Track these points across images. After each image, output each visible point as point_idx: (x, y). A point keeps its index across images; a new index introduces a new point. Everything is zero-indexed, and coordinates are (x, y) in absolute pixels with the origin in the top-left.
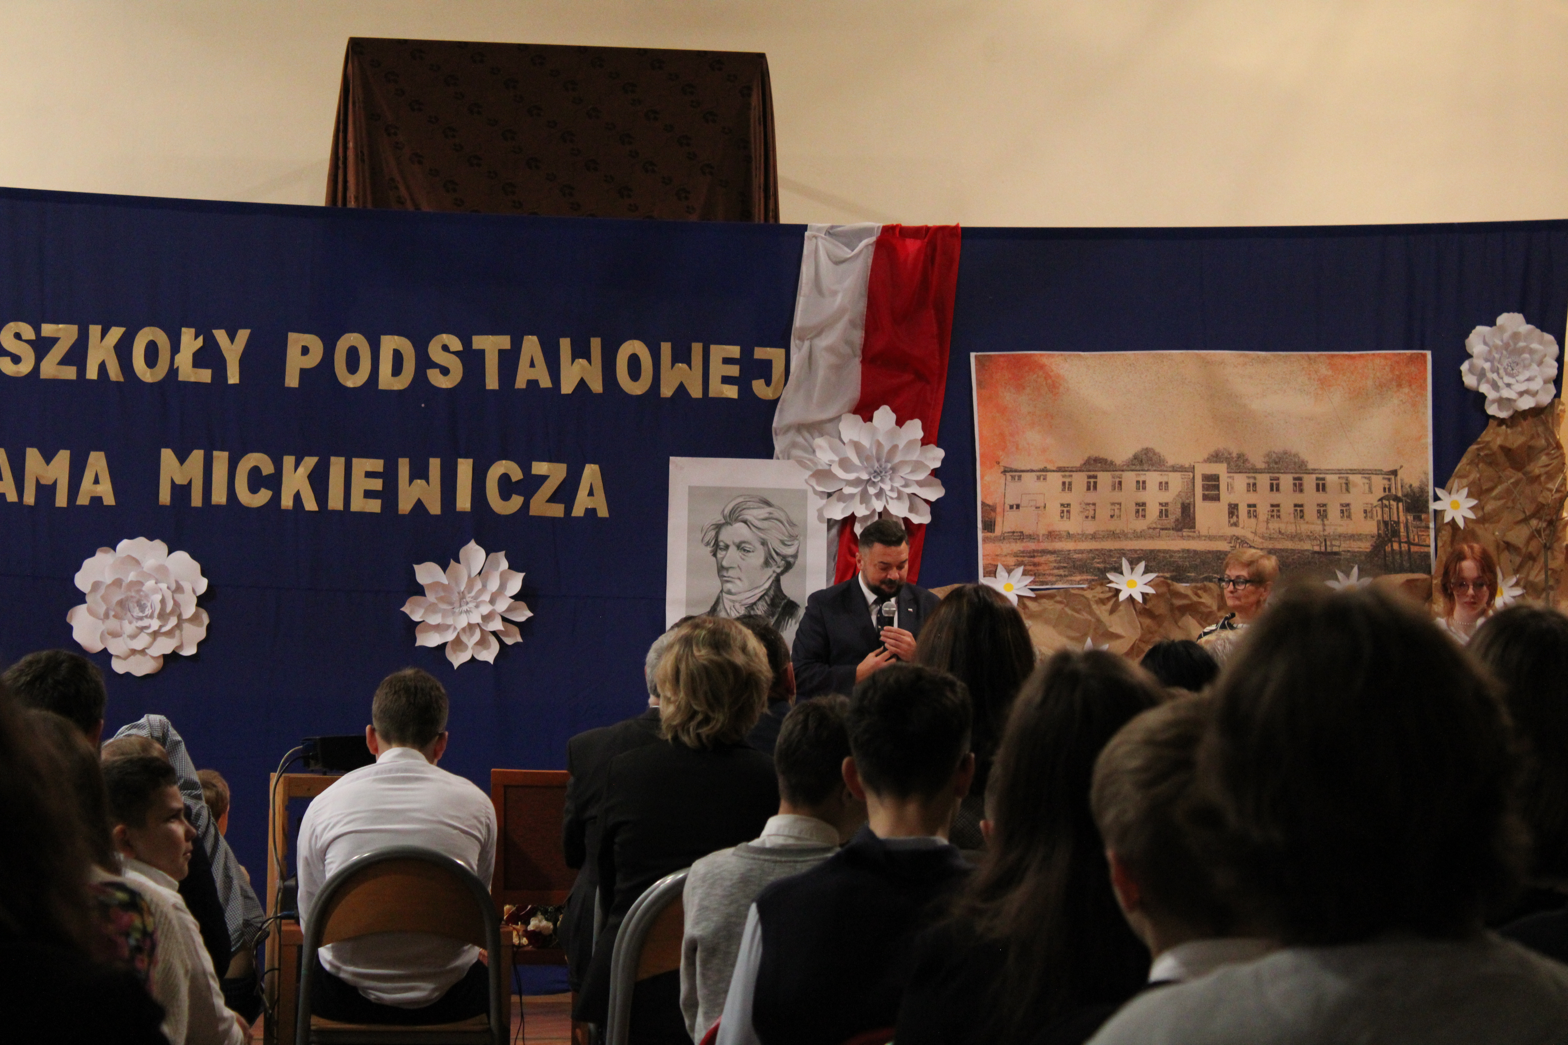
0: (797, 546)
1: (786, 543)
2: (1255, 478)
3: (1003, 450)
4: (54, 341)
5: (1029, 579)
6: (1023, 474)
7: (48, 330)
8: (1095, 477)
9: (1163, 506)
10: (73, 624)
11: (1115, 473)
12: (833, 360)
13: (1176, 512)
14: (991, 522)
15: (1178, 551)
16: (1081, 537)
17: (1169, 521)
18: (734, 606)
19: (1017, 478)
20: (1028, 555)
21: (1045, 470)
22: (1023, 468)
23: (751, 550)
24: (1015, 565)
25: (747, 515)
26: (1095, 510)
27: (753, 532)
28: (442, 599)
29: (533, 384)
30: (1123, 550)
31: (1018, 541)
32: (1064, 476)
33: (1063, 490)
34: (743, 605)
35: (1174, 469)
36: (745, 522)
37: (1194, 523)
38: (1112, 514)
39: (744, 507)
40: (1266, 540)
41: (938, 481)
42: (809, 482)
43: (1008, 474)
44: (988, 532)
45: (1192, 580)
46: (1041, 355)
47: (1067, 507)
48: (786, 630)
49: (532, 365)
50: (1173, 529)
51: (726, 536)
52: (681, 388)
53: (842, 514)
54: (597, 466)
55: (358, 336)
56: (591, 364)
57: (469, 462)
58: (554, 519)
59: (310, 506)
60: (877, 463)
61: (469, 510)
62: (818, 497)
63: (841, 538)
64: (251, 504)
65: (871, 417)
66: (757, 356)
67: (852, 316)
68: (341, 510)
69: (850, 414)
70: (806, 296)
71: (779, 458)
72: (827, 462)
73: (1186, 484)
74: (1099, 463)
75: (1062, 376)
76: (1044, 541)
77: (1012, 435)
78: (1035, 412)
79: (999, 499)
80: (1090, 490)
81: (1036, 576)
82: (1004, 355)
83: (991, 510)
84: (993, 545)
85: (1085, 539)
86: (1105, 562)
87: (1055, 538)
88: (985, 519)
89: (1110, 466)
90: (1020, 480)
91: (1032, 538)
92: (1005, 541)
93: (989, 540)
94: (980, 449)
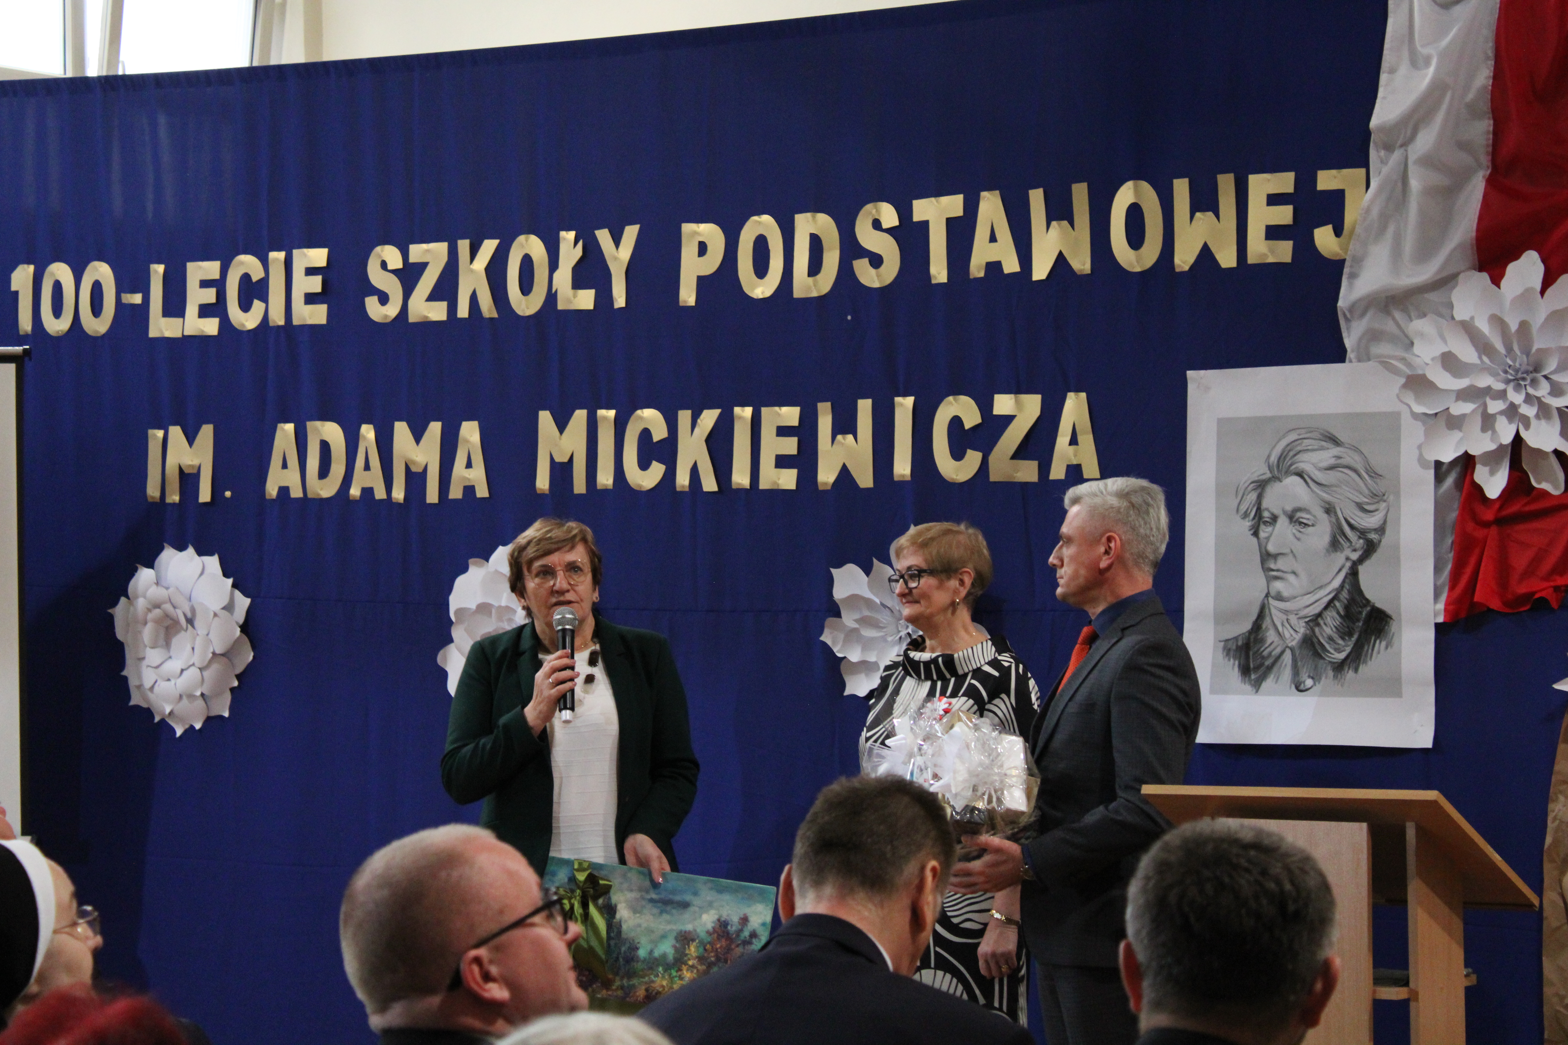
1: (1367, 507)
4: (422, 267)
7: (418, 252)
10: (447, 669)
12: (1438, 179)
18: (1287, 620)
23: (1310, 523)
27: (1312, 490)
28: (865, 621)
29: (994, 267)
36: (1300, 474)
39: (1299, 448)
42: (1402, 398)
48: (1371, 660)
49: (993, 239)
51: (1273, 501)
52: (1206, 254)
53: (1455, 451)
54: (1083, 395)
55: (766, 219)
56: (1073, 229)
57: (909, 401)
58: (1025, 485)
59: (709, 484)
60: (1506, 356)
61: (909, 478)
62: (1419, 423)
63: (1461, 494)
64: (641, 486)
65: (1502, 275)
66: (1321, 186)
67: (1470, 96)
68: (749, 488)
69: (1474, 271)
70: (1392, 71)
71: (1354, 360)
72: (1428, 361)
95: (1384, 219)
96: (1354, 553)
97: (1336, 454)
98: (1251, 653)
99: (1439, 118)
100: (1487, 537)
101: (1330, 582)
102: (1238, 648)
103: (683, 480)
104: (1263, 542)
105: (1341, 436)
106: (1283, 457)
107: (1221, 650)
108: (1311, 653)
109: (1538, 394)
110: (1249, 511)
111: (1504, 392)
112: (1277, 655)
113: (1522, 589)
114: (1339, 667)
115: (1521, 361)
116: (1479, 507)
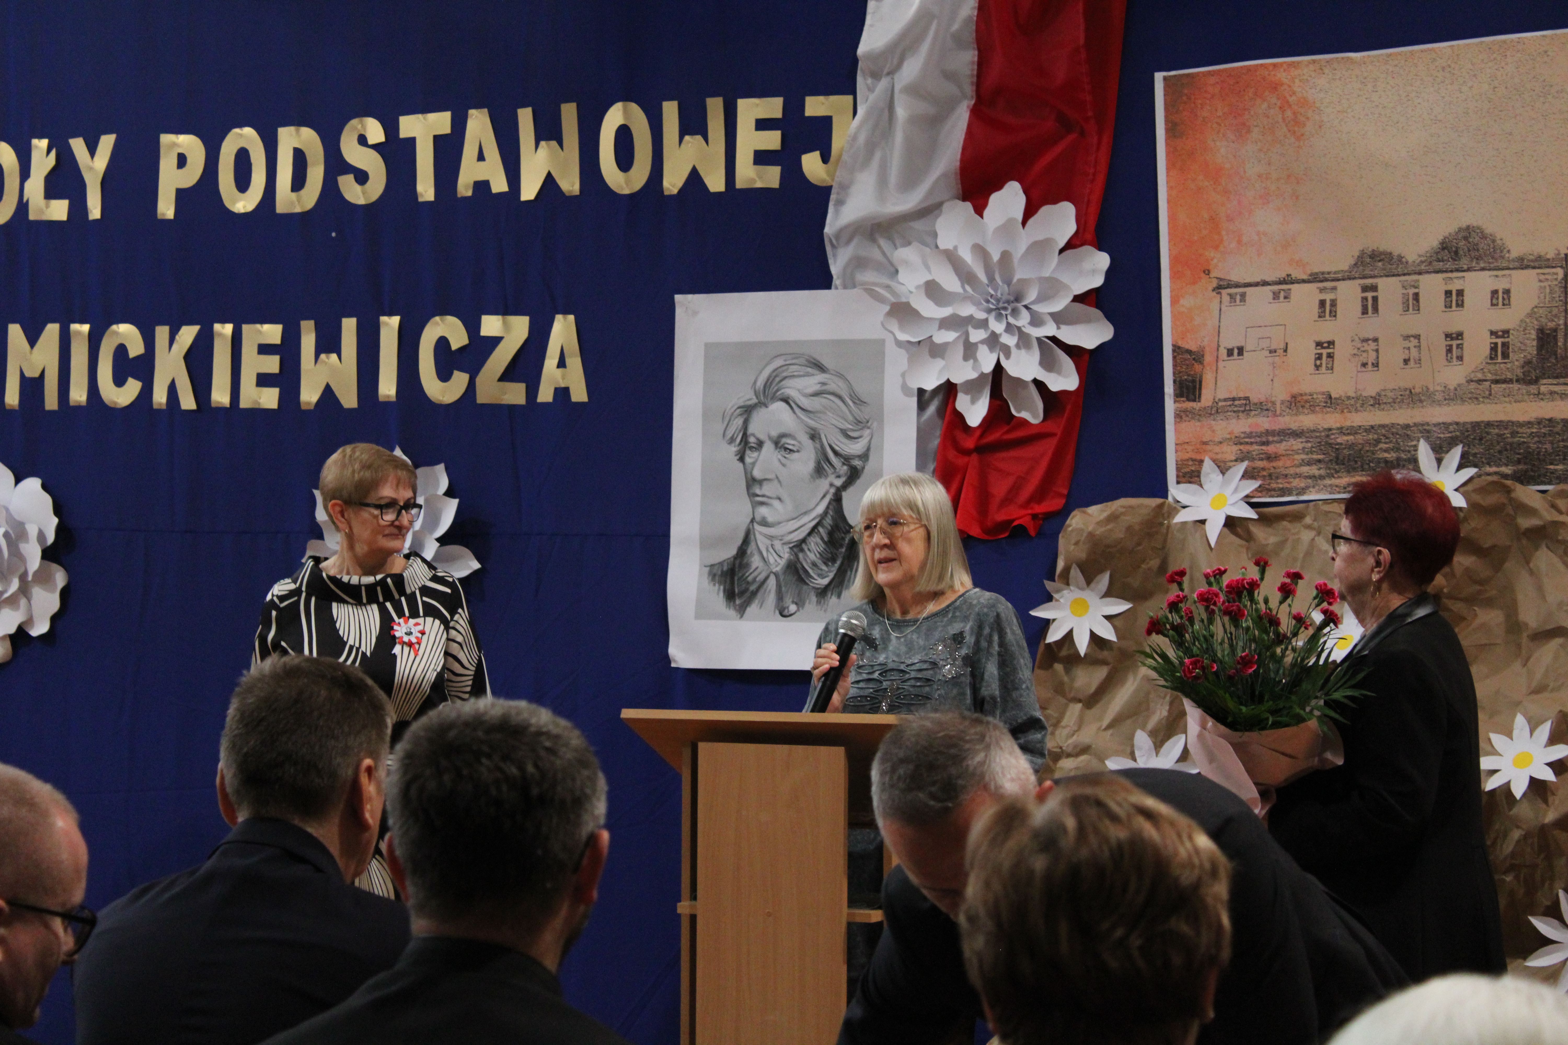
0: (868, 439)
1: (850, 433)
3: (1216, 248)
5: (1251, 486)
6: (1249, 290)
8: (1374, 288)
9: (1497, 337)
11: (1407, 278)
13: (1526, 346)
14: (1194, 381)
15: (1529, 424)
16: (1352, 402)
17: (1509, 366)
18: (772, 545)
19: (1238, 297)
20: (1258, 439)
21: (1288, 280)
22: (1248, 280)
23: (795, 449)
24: (1236, 460)
25: (788, 388)
26: (1377, 351)
27: (798, 417)
29: (482, 187)
30: (1428, 424)
31: (1240, 414)
32: (1322, 290)
33: (1321, 316)
34: (784, 544)
35: (1523, 264)
36: (786, 400)
38: (1407, 357)
39: (785, 374)
41: (1097, 313)
42: (887, 326)
43: (1224, 292)
44: (1189, 400)
45: (1558, 478)
46: (1275, 66)
47: (1328, 347)
49: (481, 157)
50: (1517, 381)
52: (694, 178)
53: (938, 379)
54: (571, 318)
55: (248, 131)
56: (562, 149)
57: (395, 320)
58: (512, 408)
59: (188, 402)
60: (988, 286)
61: (394, 399)
62: (903, 352)
63: (943, 422)
64: (115, 403)
65: (985, 205)
66: (809, 112)
67: (956, 27)
68: (228, 406)
69: (957, 201)
71: (839, 287)
72: (913, 290)
73: (1548, 291)
74: (1380, 261)
75: (1314, 102)
76: (1284, 413)
77: (1230, 219)
78: (1269, 174)
79: (1206, 340)
80: (1367, 313)
81: (1272, 479)
82: (1214, 71)
83: (1194, 359)
84: (1198, 424)
85: (1361, 407)
86: (1397, 449)
87: (1303, 407)
88: (1181, 377)
89: (1398, 265)
90: (1245, 301)
91: (1265, 407)
92: (1219, 417)
93: (1187, 416)
94: (1170, 250)
95: (871, 147)
96: (838, 479)
98: (736, 578)
99: (925, 47)
100: (967, 465)
101: (814, 508)
102: (724, 574)
103: (160, 397)
104: (749, 467)
105: (826, 362)
106: (768, 384)
107: (706, 575)
108: (794, 579)
109: (1019, 323)
110: (735, 436)
111: (986, 320)
112: (762, 580)
113: (1000, 517)
114: (823, 593)
115: (1003, 290)
116: (960, 435)
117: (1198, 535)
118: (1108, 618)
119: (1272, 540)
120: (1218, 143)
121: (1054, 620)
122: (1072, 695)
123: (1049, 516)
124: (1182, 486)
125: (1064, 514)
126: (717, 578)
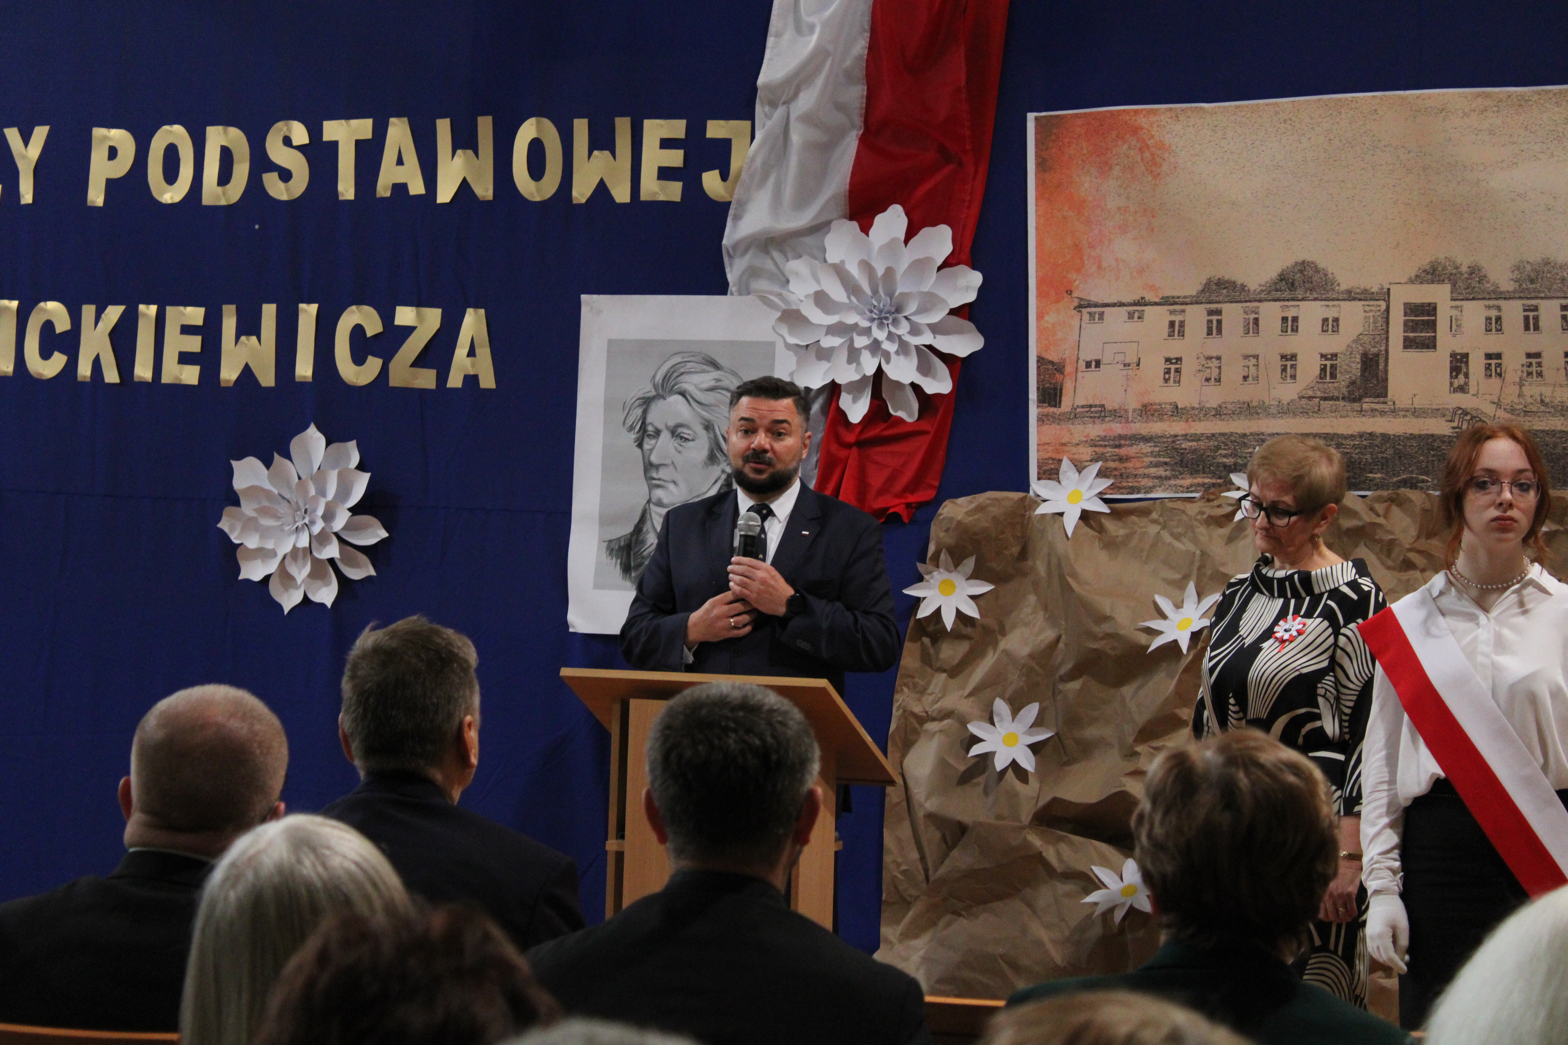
2: (1499, 308)
3: (1078, 271)
5: (1104, 484)
6: (1107, 310)
8: (1219, 312)
9: (1327, 359)
11: (1248, 304)
12: (816, 135)
13: (1352, 368)
14: (1055, 389)
15: (1352, 437)
16: (1196, 412)
17: (1336, 385)
19: (1097, 316)
20: (1112, 443)
21: (1141, 303)
22: (1106, 301)
23: (690, 438)
24: (1091, 461)
25: (685, 382)
26: (1220, 368)
27: (693, 409)
28: (266, 512)
29: (400, 189)
30: (1263, 434)
31: (1097, 420)
32: (1172, 312)
33: (1171, 335)
35: (1351, 296)
36: (683, 394)
37: (1386, 388)
38: (1246, 375)
39: (682, 370)
40: (1518, 415)
41: (970, 325)
42: (777, 330)
43: (1085, 311)
44: (1050, 405)
45: (1376, 485)
46: (1136, 112)
47: (1176, 363)
49: (400, 162)
50: (1343, 398)
51: (658, 416)
52: (602, 189)
53: (823, 380)
54: (482, 311)
55: (178, 129)
56: (477, 157)
57: (313, 308)
58: (423, 392)
59: (112, 376)
60: (872, 297)
61: (310, 380)
62: (791, 353)
63: (827, 419)
64: (41, 375)
65: (871, 225)
66: (710, 134)
67: (848, 63)
68: (150, 381)
69: (844, 220)
70: (778, 35)
71: (735, 294)
72: (802, 298)
73: (1372, 320)
74: (1224, 288)
75: (1170, 146)
76: (1135, 420)
77: (1092, 246)
78: (1128, 207)
79: (1067, 352)
80: (1212, 334)
81: (1122, 478)
82: (1081, 114)
83: (1056, 369)
84: (1057, 427)
85: (1204, 417)
86: (1234, 455)
87: (1152, 415)
88: (1044, 385)
89: (1241, 293)
90: (1103, 319)
91: (1118, 415)
92: (1077, 421)
93: (1049, 420)
94: (1037, 272)
95: (767, 168)
97: (716, 377)
98: (632, 553)
99: (820, 81)
100: (848, 458)
101: (706, 492)
102: (621, 548)
103: (84, 371)
105: (721, 361)
109: (899, 332)
111: (870, 328)
113: (878, 504)
115: (885, 301)
116: (842, 430)
117: (1056, 526)
118: (973, 597)
119: (1122, 532)
120: (1082, 178)
121: (924, 598)
122: (938, 666)
123: (921, 505)
124: (1042, 482)
125: (935, 504)
126: (614, 552)
